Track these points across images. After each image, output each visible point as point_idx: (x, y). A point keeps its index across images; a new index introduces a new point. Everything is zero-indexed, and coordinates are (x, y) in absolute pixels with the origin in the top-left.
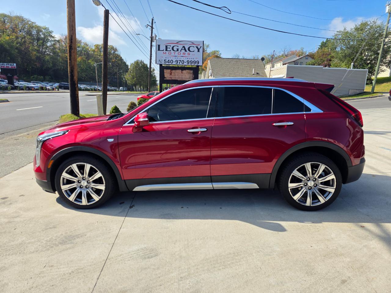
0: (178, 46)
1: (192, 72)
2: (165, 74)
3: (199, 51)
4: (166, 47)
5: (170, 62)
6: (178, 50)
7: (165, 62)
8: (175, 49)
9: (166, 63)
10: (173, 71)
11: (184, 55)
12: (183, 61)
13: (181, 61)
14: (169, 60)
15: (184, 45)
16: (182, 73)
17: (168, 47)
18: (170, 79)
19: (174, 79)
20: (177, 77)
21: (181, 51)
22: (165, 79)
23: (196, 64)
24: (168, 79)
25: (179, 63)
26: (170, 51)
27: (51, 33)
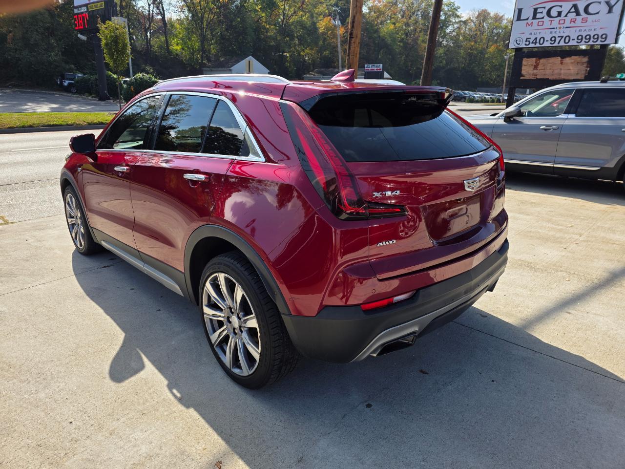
0: (561, 6)
1: (585, 59)
2: (523, 68)
3: (610, 11)
4: (535, 10)
5: (538, 41)
6: (560, 14)
7: (527, 43)
8: (554, 13)
9: (529, 44)
10: (542, 61)
11: (573, 24)
12: (567, 38)
13: (563, 39)
14: (536, 39)
15: (574, 3)
16: (562, 63)
17: (539, 10)
18: (532, 77)
19: (542, 77)
20: (548, 72)
21: (566, 16)
22: (521, 78)
23: (599, 42)
24: (527, 77)
25: (559, 43)
26: (543, 18)
27: (456, 10)
